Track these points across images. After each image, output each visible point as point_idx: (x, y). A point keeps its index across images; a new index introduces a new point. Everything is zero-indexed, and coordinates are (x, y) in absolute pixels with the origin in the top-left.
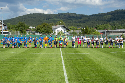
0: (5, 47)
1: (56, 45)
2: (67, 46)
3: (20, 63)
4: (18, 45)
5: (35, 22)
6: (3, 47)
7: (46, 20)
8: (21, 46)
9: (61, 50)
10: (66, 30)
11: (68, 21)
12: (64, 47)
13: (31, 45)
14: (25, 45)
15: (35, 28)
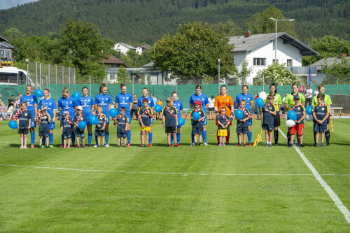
0: (29, 146)
1: (272, 134)
2: (328, 138)
3: (139, 218)
4: (90, 134)
5: (137, 20)
6: (19, 146)
7: (191, 10)
8: (101, 140)
9: (302, 156)
10: (300, 58)
11: (305, 9)
12: (315, 144)
13: (150, 135)
14: (122, 133)
15: (139, 51)
